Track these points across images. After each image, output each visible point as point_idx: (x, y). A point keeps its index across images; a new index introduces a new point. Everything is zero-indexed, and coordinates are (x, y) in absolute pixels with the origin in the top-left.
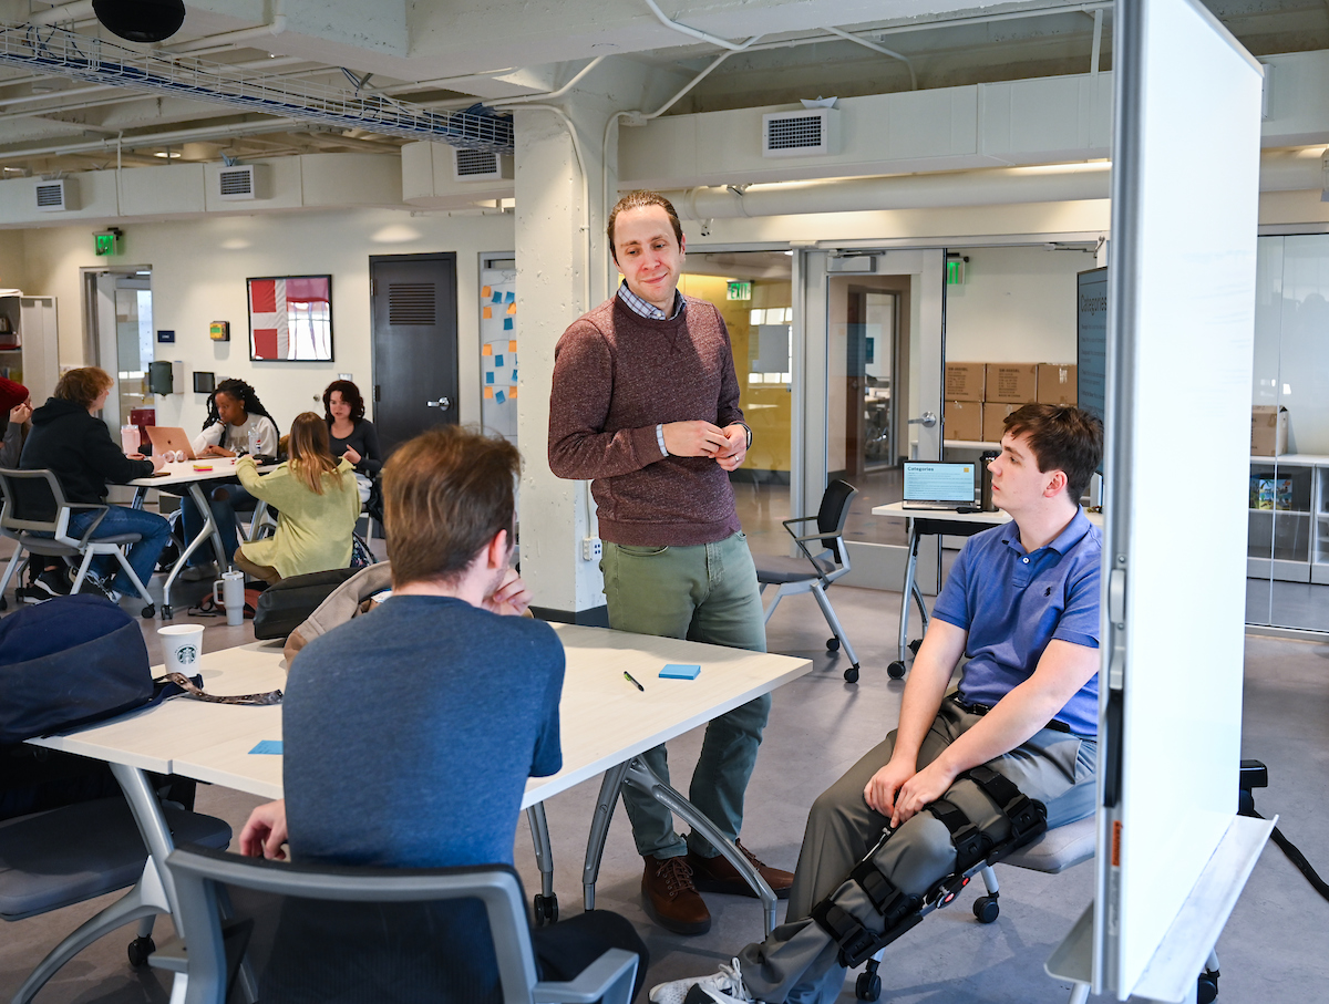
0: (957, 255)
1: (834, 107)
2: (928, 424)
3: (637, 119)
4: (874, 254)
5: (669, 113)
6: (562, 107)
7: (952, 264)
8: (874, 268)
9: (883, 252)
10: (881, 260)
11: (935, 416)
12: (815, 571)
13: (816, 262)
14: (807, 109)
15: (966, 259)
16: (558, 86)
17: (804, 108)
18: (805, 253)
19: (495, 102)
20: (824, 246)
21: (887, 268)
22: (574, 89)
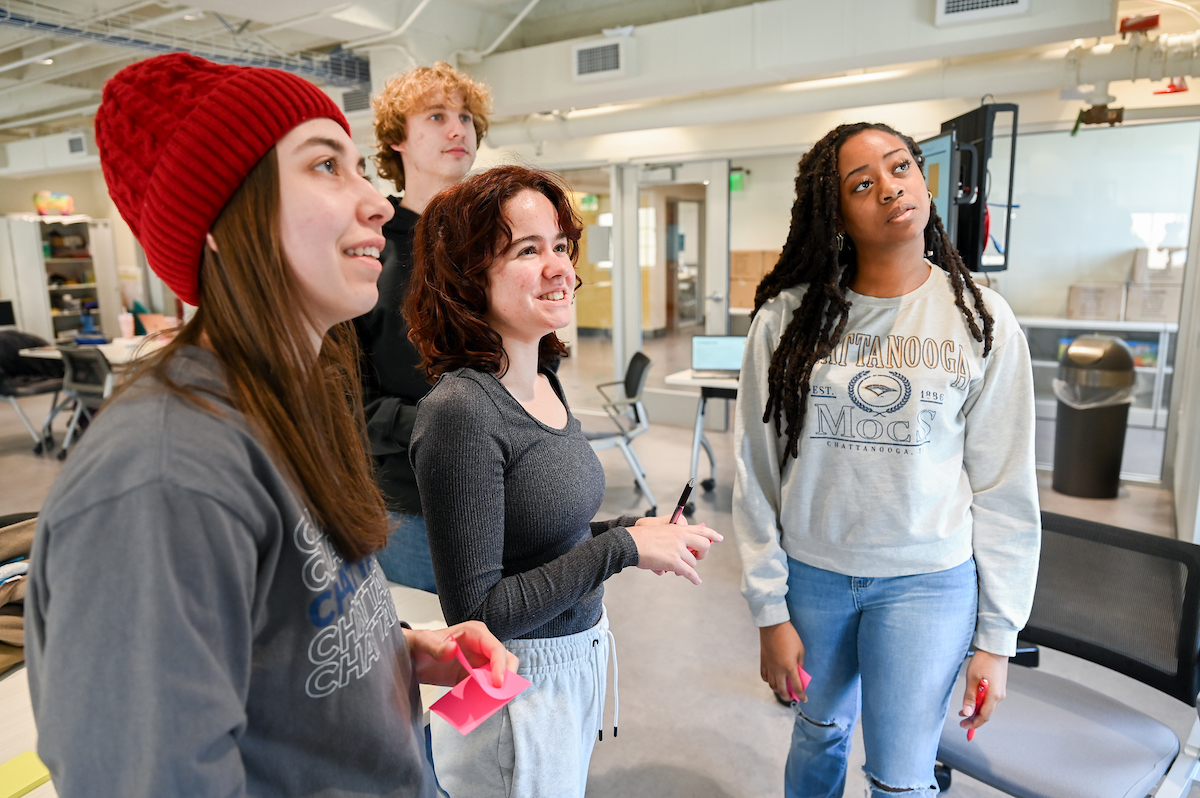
0: (739, 169)
1: (632, 35)
2: (718, 300)
3: (473, 57)
4: (673, 167)
5: (499, 50)
6: (405, 46)
7: (736, 176)
8: (673, 176)
9: (680, 165)
10: (680, 172)
11: (722, 294)
12: (617, 430)
13: (628, 174)
14: (608, 38)
15: (748, 172)
16: (398, 26)
17: (605, 37)
18: (620, 168)
19: (353, 43)
20: (635, 162)
21: (685, 177)
22: (410, 28)
